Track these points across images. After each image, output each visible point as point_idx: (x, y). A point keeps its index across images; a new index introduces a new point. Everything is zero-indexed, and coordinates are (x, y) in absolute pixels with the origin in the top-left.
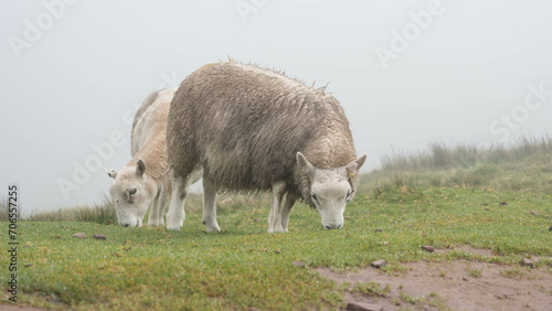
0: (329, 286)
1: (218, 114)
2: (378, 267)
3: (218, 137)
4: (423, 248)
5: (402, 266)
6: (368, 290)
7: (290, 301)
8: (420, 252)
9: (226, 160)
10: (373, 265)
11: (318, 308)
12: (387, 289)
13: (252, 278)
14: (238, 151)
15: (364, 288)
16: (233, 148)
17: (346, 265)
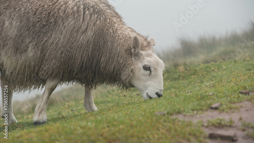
0: (189, 124)
1: (7, 23)
2: (216, 108)
3: (10, 43)
4: (242, 93)
5: (233, 106)
6: (218, 123)
7: (167, 138)
8: (241, 95)
9: (20, 62)
10: (212, 108)
11: (189, 140)
12: (231, 121)
13: (132, 126)
14: (31, 53)
15: (215, 123)
16: (26, 51)
17: (193, 110)
